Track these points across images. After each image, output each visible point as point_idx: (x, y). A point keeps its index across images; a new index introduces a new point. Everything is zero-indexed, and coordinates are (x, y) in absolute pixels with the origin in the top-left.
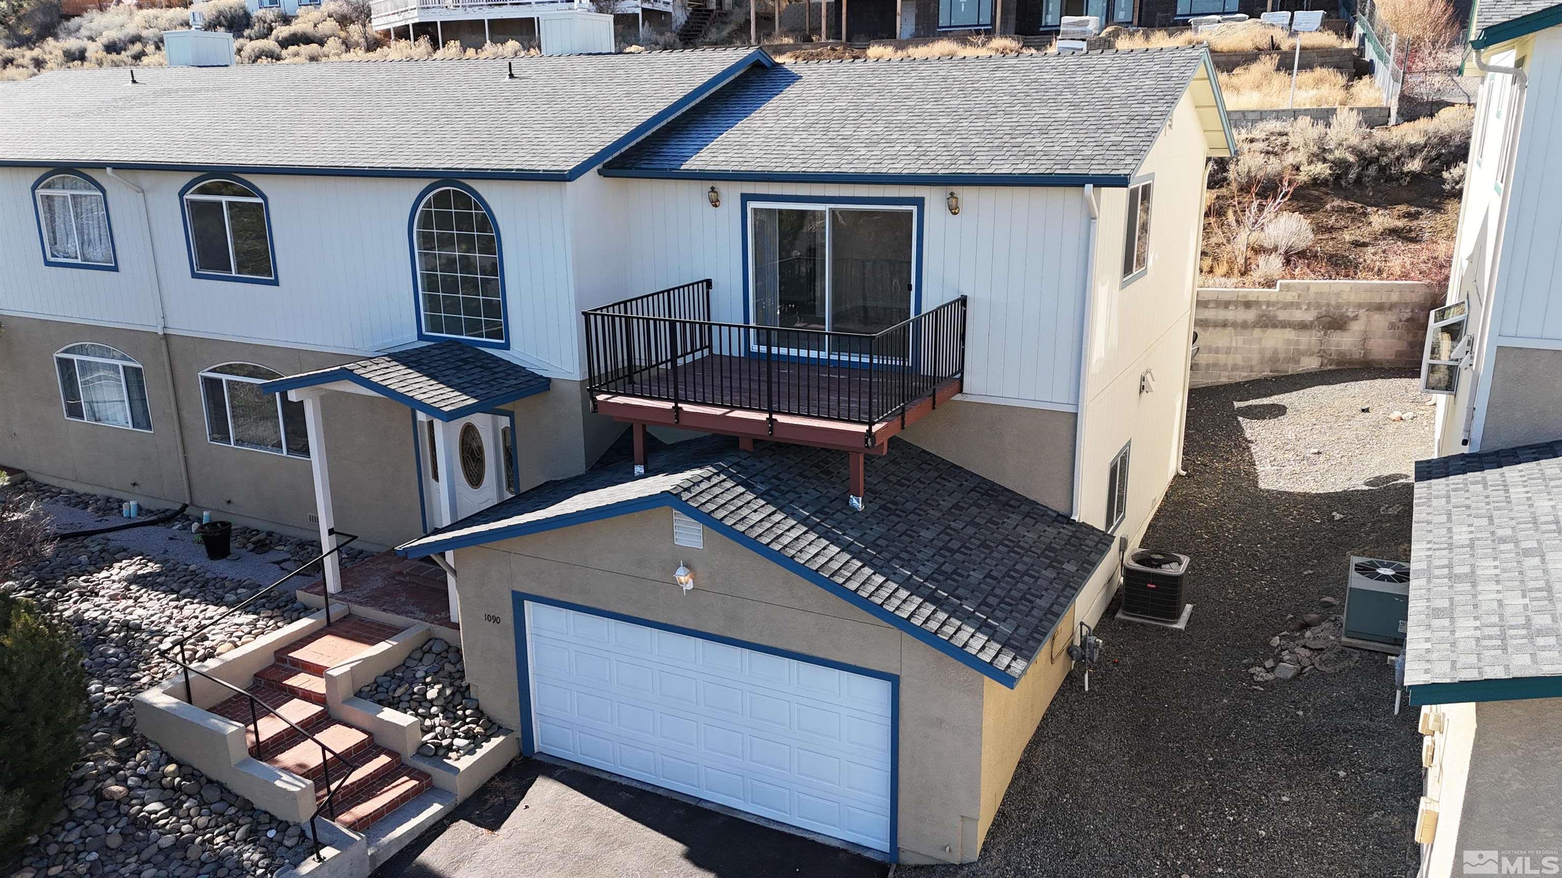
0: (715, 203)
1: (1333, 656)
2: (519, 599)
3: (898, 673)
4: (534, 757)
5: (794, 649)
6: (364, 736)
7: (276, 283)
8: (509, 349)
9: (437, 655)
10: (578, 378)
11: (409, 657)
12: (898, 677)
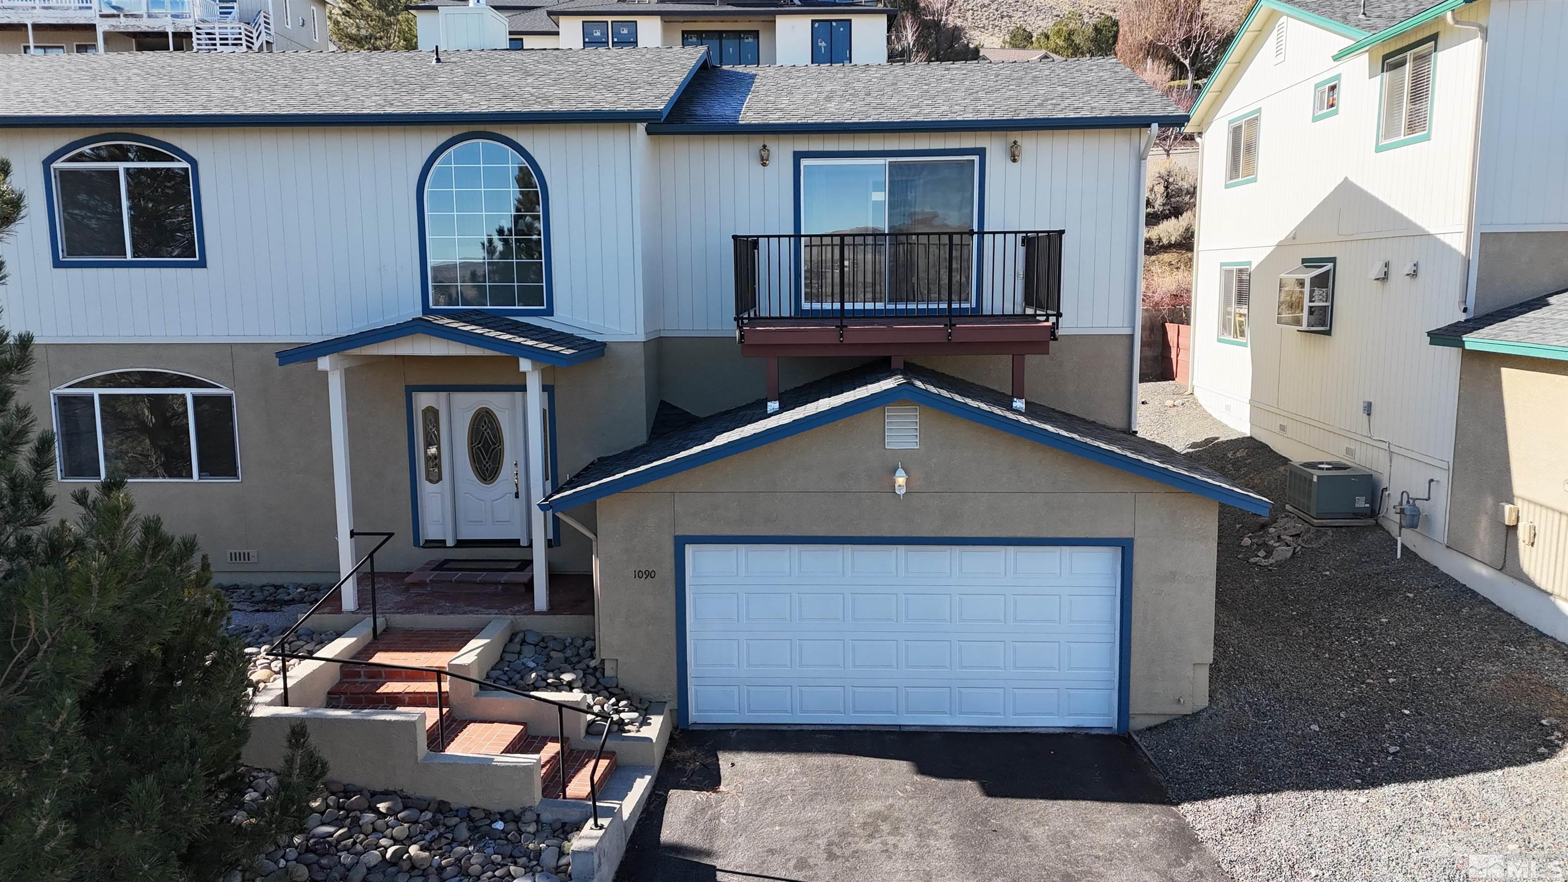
0: (764, 162)
1: (1312, 536)
2: (680, 543)
3: (1132, 537)
4: (691, 729)
5: (1020, 534)
6: (519, 728)
7: (202, 264)
8: (552, 315)
9: (535, 645)
10: (641, 338)
11: (504, 651)
12: (1131, 541)
